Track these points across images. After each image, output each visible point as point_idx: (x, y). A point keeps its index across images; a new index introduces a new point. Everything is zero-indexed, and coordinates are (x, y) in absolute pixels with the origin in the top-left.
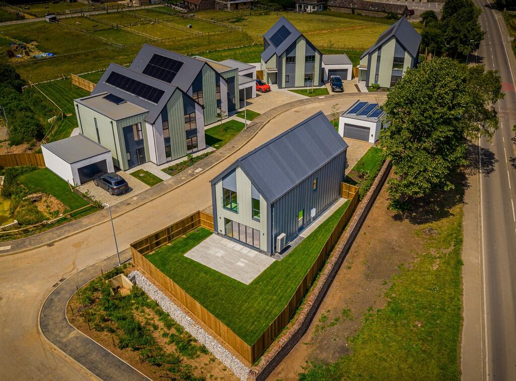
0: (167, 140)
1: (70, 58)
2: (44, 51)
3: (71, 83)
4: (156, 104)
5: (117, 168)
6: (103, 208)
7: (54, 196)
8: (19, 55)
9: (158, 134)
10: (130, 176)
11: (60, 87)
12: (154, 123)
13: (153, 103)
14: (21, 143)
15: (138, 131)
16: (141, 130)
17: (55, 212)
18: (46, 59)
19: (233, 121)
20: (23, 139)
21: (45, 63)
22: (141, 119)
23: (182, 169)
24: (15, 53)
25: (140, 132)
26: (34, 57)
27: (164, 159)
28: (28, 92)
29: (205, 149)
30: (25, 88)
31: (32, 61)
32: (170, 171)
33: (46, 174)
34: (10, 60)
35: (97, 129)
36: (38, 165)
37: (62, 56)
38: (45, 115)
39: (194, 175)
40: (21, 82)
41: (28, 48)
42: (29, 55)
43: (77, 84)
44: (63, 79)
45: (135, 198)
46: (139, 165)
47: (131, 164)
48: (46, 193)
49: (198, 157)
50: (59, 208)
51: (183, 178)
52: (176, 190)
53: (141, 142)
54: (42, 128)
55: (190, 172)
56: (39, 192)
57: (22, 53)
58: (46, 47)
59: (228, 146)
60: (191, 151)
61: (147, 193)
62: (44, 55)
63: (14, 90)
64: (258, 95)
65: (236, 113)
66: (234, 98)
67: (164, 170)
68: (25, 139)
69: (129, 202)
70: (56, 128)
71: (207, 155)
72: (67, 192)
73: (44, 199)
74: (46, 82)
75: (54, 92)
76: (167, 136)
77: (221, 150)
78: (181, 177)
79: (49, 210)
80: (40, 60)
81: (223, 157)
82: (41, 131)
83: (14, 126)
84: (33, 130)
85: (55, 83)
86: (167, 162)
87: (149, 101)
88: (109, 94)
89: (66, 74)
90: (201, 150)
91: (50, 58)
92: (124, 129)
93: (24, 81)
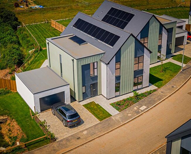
0: (118, 78)
1: (53, 9)
2: (38, 5)
3: (50, 26)
4: (111, 47)
5: (73, 99)
6: (56, 140)
7: (17, 121)
8: (22, 6)
9: (111, 72)
10: (83, 107)
11: (42, 28)
12: (108, 64)
13: (109, 46)
14: (5, 69)
15: (94, 69)
16: (97, 68)
17: (14, 137)
18: (38, 9)
19: (170, 63)
20: (7, 65)
21: (37, 12)
22: (97, 59)
23: (128, 105)
24: (19, 5)
25: (96, 70)
26: (31, 8)
27: (114, 94)
28: (21, 30)
29: (148, 86)
30: (19, 27)
31: (29, 10)
32: (118, 106)
33: (16, 98)
34: (15, 9)
35: (61, 64)
36: (11, 89)
37: (48, 8)
38: (28, 47)
39: (139, 112)
40: (18, 23)
41: (29, 2)
42: (28, 6)
43: (54, 27)
44: (46, 22)
45: (85, 132)
46: (91, 97)
47: (85, 96)
48: (11, 116)
49: (142, 94)
50: (18, 134)
51: (129, 115)
52: (122, 127)
53: (95, 78)
54: (23, 57)
55: (135, 108)
56: (5, 115)
57: (24, 5)
58: (40, 2)
59: (168, 86)
60: (136, 88)
61: (96, 127)
62: (37, 7)
63: (11, 28)
64: (188, 43)
65: (172, 57)
66: (170, 45)
67: (112, 105)
68: (8, 65)
69: (79, 136)
70: (32, 59)
71: (150, 93)
72: (27, 118)
73: (9, 122)
74: (34, 24)
75: (38, 31)
76: (118, 75)
77: (162, 89)
78: (128, 114)
79: (10, 134)
80: (34, 10)
81: (165, 96)
82: (22, 60)
83: (4, 54)
84: (16, 59)
85: (40, 25)
86: (116, 97)
87: (106, 44)
88: (74, 35)
89: (48, 20)
90: (145, 87)
91: (40, 9)
92: (83, 66)
93: (20, 23)
